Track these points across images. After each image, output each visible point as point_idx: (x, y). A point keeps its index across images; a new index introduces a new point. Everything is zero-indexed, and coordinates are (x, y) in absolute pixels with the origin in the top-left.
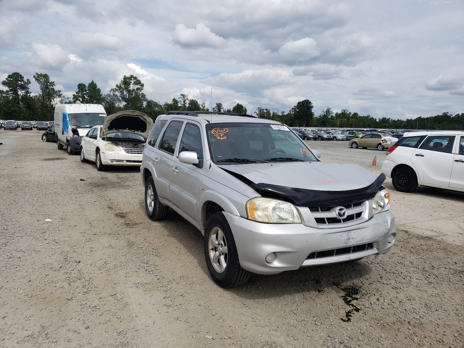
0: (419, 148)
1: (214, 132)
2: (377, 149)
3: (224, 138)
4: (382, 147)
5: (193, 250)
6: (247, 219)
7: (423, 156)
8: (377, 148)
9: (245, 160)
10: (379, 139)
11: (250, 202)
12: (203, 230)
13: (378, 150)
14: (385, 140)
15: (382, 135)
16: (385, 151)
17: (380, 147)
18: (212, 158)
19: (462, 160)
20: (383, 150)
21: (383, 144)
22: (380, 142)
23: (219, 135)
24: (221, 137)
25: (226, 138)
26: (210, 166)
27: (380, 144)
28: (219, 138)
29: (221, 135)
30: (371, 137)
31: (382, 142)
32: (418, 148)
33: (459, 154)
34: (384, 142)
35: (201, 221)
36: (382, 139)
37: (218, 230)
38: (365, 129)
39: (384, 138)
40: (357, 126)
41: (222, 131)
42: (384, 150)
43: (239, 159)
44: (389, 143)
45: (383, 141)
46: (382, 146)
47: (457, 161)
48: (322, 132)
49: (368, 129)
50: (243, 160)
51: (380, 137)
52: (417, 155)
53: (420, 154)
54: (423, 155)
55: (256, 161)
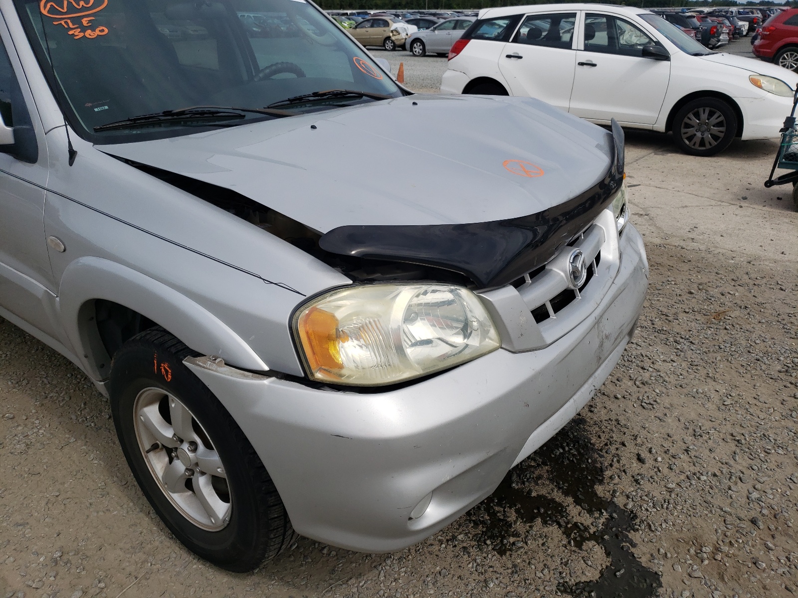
0: (513, 41)
1: (52, 10)
2: (384, 48)
3: (97, 32)
4: (392, 44)
5: (73, 417)
6: (308, 381)
7: (520, 57)
8: (384, 46)
9: (203, 113)
10: (386, 29)
11: (308, 315)
12: (101, 381)
13: (386, 50)
14: (396, 30)
15: (390, 22)
16: (397, 52)
17: (389, 45)
18: (70, 119)
19: (591, 61)
20: (394, 49)
21: (393, 38)
22: (388, 35)
23: (77, 21)
24: (84, 29)
25: (106, 31)
26: (72, 154)
27: (388, 38)
28: (78, 34)
29: (85, 22)
30: (372, 26)
31: (391, 34)
32: (508, 41)
33: (585, 50)
34: (395, 33)
35: (86, 357)
36: (391, 29)
37: (166, 397)
38: (349, 12)
39: (394, 26)
40: (330, 7)
41: (82, 3)
42: (397, 49)
43: (183, 113)
44: (403, 35)
45: (392, 31)
46: (393, 42)
47: (582, 64)
48: (276, 21)
49: (354, 11)
50: (197, 113)
51: (386, 24)
52: (509, 56)
53: (514, 53)
54: (520, 55)
55: (243, 113)
